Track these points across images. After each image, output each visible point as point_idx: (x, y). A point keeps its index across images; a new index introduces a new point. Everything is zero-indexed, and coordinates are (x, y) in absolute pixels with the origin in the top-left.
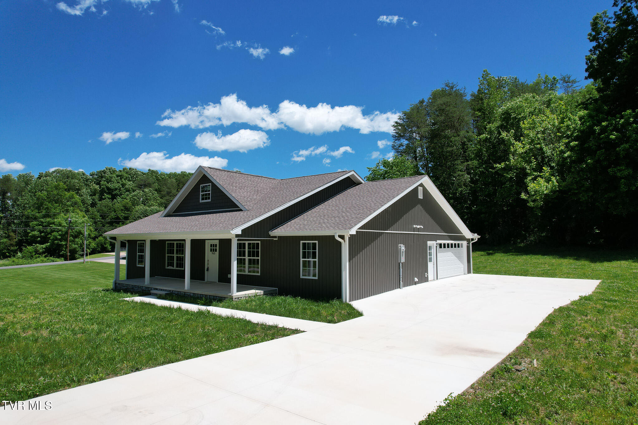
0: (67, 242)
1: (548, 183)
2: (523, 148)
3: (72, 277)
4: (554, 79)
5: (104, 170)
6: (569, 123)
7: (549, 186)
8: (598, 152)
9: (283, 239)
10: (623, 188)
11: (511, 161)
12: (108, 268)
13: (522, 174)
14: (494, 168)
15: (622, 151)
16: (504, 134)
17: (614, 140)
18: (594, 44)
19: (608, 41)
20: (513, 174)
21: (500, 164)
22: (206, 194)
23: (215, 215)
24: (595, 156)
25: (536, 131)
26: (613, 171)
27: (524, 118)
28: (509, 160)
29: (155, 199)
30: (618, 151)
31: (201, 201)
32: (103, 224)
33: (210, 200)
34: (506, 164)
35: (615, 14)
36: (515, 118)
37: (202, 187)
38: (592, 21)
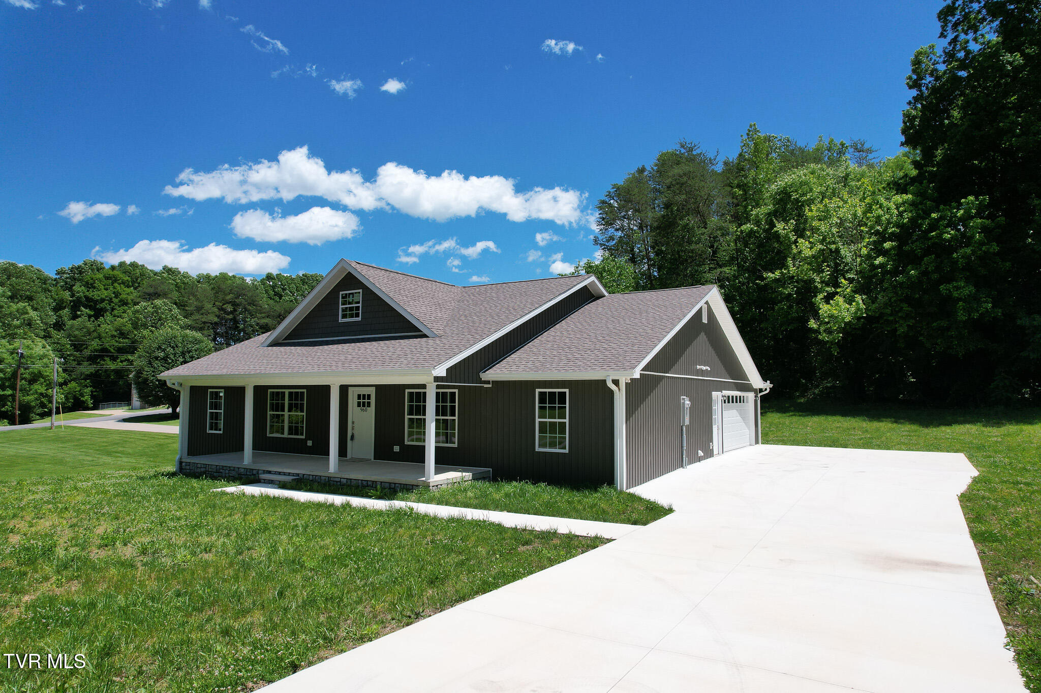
0: (16, 390)
1: (851, 304)
2: (811, 248)
3: (41, 453)
4: (842, 145)
5: (79, 267)
6: (880, 212)
7: (853, 310)
8: (925, 259)
9: (500, 386)
10: (962, 316)
11: (791, 269)
12: (105, 438)
13: (807, 290)
14: (763, 279)
15: (961, 258)
16: (780, 227)
17: (949, 241)
18: (914, 92)
19: (934, 90)
20: (792, 288)
21: (774, 273)
22: (351, 309)
23: (374, 343)
24: (920, 264)
25: (829, 222)
26: (946, 290)
27: (811, 202)
28: (787, 267)
29: (174, 318)
30: (954, 258)
31: (341, 320)
32: (78, 361)
33: (359, 319)
34: (782, 273)
35: (944, 51)
36: (797, 200)
37: (344, 295)
38: (913, 57)
